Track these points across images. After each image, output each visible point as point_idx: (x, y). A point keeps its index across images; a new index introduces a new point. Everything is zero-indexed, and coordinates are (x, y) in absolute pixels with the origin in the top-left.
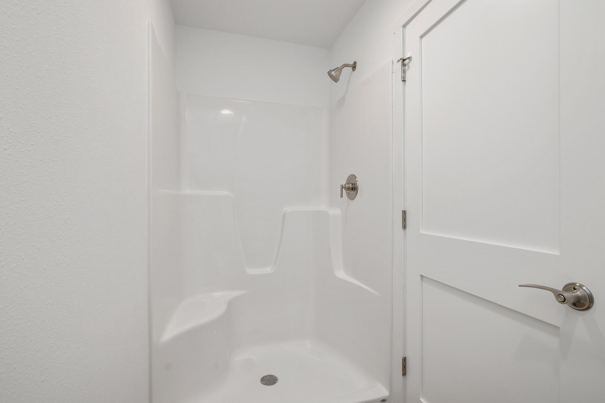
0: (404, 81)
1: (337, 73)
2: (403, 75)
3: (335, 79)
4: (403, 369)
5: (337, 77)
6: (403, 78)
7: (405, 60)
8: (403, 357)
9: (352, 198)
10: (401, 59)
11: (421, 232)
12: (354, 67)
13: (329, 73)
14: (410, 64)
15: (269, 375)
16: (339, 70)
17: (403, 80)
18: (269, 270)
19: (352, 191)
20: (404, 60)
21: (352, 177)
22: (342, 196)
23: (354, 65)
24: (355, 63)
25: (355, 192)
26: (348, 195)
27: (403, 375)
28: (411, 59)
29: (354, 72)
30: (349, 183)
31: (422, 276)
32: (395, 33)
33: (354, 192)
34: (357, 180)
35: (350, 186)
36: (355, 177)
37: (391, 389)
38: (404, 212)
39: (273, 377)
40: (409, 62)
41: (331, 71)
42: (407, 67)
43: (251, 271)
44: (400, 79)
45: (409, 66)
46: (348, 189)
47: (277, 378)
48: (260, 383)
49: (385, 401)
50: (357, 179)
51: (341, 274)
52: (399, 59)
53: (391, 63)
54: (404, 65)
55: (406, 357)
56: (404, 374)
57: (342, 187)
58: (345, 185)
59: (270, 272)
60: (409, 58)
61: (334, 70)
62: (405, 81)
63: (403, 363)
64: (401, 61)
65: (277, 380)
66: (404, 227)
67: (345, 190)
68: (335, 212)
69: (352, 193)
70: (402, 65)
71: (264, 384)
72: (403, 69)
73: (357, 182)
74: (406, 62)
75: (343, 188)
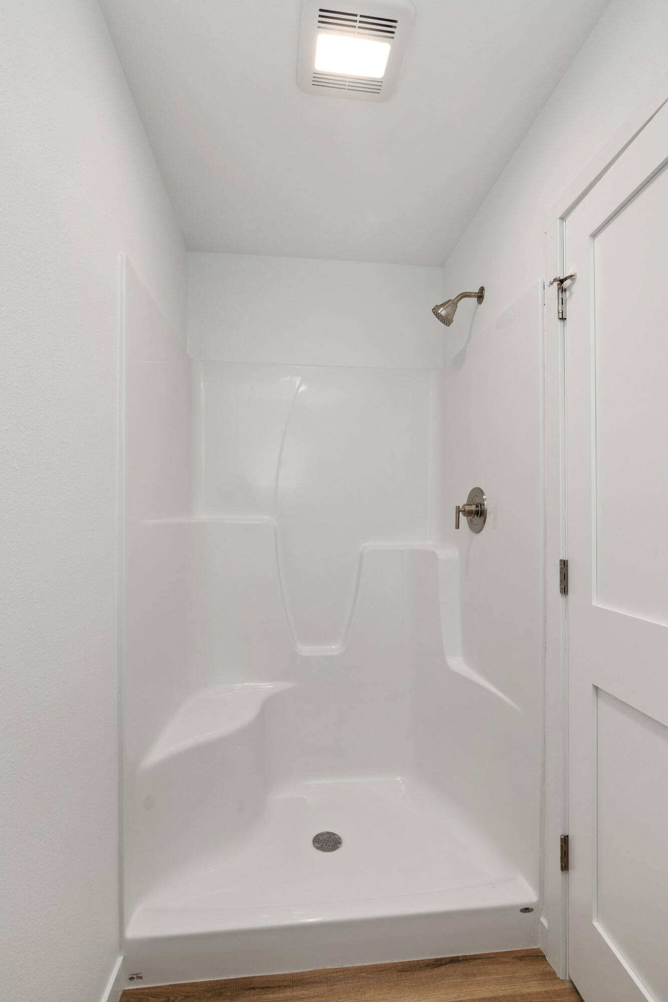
0: (563, 319)
1: (449, 309)
2: (560, 309)
3: (447, 321)
4: (562, 858)
5: (449, 317)
6: (561, 314)
7: (566, 279)
8: (561, 835)
9: (477, 529)
10: (555, 280)
11: (594, 604)
12: (480, 296)
13: (434, 311)
14: (574, 288)
15: (328, 833)
16: (452, 304)
17: (561, 317)
18: (334, 649)
19: (477, 516)
20: (562, 281)
21: (477, 493)
22: (457, 527)
23: (480, 293)
24: (482, 289)
25: (482, 518)
26: (471, 523)
27: (562, 869)
28: (575, 279)
29: (480, 306)
30: (471, 503)
31: (596, 688)
32: (546, 233)
33: (480, 519)
34: (485, 499)
35: (473, 508)
36: (482, 493)
37: (541, 889)
38: (564, 564)
39: (335, 838)
40: (571, 285)
41: (438, 307)
42: (568, 293)
43: (306, 650)
44: (555, 316)
45: (572, 290)
46: (469, 514)
47: (340, 839)
48: (311, 845)
49: (529, 911)
50: (484, 497)
51: (457, 663)
52: (552, 280)
53: (541, 287)
54: (562, 290)
55: (568, 836)
56: (565, 866)
57: (458, 510)
58: (464, 506)
59: (336, 653)
60: (572, 276)
61: (442, 305)
62: (566, 319)
63: (562, 846)
64: (556, 284)
65: (340, 843)
66: (564, 590)
67: (464, 515)
68: (449, 553)
69: (477, 520)
70: (558, 291)
71: (318, 848)
72: (560, 297)
73: (485, 502)
74: (566, 284)
75: (461, 513)
